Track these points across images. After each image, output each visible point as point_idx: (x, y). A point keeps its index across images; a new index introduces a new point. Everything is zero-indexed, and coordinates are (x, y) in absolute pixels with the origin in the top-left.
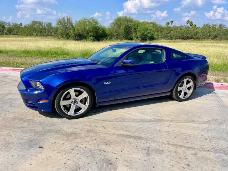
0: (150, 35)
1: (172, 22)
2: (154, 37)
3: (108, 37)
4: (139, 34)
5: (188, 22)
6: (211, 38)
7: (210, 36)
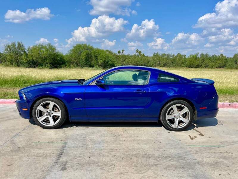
0: (111, 63)
1: (123, 51)
2: (115, 64)
3: (68, 64)
4: (100, 62)
5: (137, 51)
6: (161, 65)
7: (160, 64)
